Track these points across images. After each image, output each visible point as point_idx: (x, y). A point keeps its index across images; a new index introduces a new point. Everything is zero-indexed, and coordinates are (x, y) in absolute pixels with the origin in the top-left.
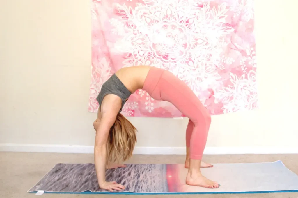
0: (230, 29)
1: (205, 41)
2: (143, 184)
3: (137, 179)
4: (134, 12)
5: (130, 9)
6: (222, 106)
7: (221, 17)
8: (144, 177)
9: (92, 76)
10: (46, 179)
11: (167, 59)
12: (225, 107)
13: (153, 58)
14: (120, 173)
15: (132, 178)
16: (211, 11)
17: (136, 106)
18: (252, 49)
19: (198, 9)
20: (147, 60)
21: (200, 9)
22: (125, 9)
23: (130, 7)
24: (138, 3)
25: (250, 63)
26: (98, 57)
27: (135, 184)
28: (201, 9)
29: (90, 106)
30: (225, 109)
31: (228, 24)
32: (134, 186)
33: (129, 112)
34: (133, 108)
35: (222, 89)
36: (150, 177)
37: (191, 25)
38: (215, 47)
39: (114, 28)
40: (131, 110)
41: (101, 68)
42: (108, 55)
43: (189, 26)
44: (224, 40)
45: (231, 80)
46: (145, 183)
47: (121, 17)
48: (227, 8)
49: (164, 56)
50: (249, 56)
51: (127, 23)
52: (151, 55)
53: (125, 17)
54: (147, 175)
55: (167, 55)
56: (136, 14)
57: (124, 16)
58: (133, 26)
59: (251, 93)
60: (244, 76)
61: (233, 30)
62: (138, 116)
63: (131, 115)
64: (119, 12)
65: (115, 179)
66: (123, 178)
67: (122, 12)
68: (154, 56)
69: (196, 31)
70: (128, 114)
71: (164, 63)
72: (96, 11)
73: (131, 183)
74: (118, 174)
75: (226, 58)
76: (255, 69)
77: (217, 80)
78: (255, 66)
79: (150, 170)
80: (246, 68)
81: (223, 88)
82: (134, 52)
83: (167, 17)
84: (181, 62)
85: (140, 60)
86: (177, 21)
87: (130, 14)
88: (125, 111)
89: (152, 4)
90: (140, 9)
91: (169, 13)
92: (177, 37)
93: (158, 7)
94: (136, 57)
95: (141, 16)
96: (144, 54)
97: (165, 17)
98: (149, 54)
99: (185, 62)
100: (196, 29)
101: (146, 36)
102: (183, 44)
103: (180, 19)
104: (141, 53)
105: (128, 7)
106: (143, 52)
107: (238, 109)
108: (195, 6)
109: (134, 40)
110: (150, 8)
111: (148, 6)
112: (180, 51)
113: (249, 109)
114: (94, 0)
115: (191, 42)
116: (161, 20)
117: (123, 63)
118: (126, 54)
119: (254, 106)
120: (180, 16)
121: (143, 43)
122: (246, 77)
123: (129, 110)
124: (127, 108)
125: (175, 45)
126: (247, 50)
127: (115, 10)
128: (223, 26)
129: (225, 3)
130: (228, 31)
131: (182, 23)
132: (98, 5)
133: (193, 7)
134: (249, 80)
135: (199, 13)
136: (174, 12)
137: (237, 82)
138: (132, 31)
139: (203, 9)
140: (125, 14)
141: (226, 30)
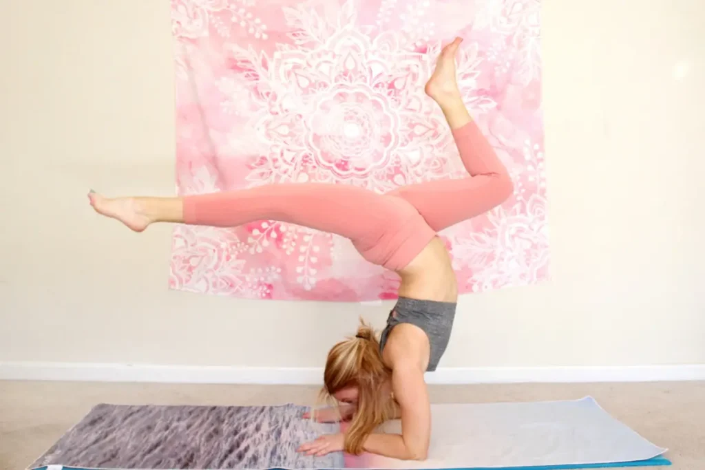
0: (488, 102)
1: (430, 129)
4: (271, 65)
6: (470, 275)
7: (466, 76)
11: (345, 169)
12: (475, 276)
13: (314, 167)
14: (237, 427)
17: (276, 277)
18: (537, 147)
19: (415, 56)
20: (301, 172)
21: (420, 58)
22: (251, 58)
23: (263, 52)
24: (280, 44)
25: (531, 179)
26: (190, 165)
28: (421, 56)
29: (174, 276)
30: (475, 281)
31: (481, 90)
33: (261, 288)
34: (270, 281)
35: (469, 238)
37: (401, 93)
39: (226, 98)
40: (266, 284)
41: (197, 189)
42: (213, 161)
43: (395, 95)
45: (490, 217)
47: (241, 76)
48: (480, 54)
49: (337, 162)
50: (531, 162)
51: (256, 89)
52: (310, 161)
53: (252, 76)
55: (345, 160)
56: (277, 68)
57: (250, 73)
58: (270, 95)
59: (535, 246)
60: (517, 207)
61: (493, 104)
62: (281, 298)
63: (264, 295)
64: (239, 64)
67: (244, 64)
68: (318, 162)
69: (410, 106)
70: (259, 294)
71: (338, 179)
72: (187, 62)
76: (543, 192)
78: (543, 185)
80: (523, 190)
81: (472, 234)
82: (273, 154)
83: (345, 74)
84: (377, 177)
85: (285, 172)
86: (367, 84)
87: (263, 69)
88: (251, 288)
89: (312, 45)
90: (285, 57)
91: (350, 66)
92: (368, 120)
93: (326, 53)
94: (277, 164)
95: (288, 74)
96: (293, 159)
97: (342, 74)
98: (306, 159)
99: (385, 176)
100: (409, 101)
101: (298, 117)
102: (383, 137)
103: (375, 80)
104: (288, 156)
105: (259, 53)
106: (292, 155)
107: (506, 283)
108: (409, 50)
109: (272, 126)
110: (308, 55)
111: (303, 50)
112: (376, 151)
113: (530, 282)
114: (181, 37)
115: (400, 130)
116: (333, 81)
117: (247, 178)
118: (253, 158)
119: (541, 274)
120: (375, 74)
121: (291, 134)
122: (523, 211)
123: (260, 284)
124: (256, 280)
125: (364, 138)
126: (526, 150)
127: (230, 59)
128: (470, 96)
129: (476, 44)
130: (482, 106)
131: (380, 88)
132: (190, 48)
133: (404, 53)
134: (531, 217)
135: (417, 66)
136: (362, 65)
137: (503, 220)
138: (267, 107)
139: (425, 57)
140: (252, 68)
141: (477, 103)
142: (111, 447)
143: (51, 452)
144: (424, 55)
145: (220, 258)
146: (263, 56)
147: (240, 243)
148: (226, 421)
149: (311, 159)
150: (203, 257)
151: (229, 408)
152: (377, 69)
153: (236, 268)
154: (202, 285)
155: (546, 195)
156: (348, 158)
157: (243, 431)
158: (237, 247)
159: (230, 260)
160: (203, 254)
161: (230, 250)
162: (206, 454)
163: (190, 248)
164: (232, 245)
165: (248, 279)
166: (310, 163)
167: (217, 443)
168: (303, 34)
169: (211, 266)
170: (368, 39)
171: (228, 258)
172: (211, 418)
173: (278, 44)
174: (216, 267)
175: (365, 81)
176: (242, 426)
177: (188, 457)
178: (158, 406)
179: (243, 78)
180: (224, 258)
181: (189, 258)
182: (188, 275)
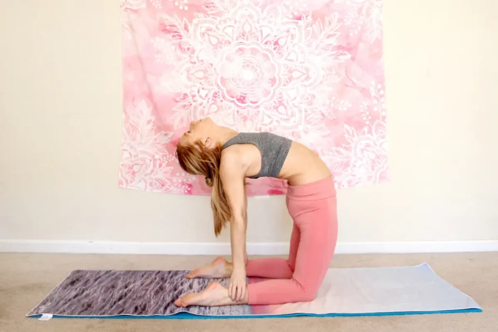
0: (345, 54)
1: (304, 74)
4: (191, 28)
7: (329, 36)
9: (124, 130)
10: (56, 296)
11: (243, 102)
13: (222, 101)
14: (176, 285)
16: (314, 26)
17: (194, 178)
18: (379, 86)
19: (293, 22)
20: (212, 104)
21: (297, 23)
22: (176, 23)
23: (185, 19)
24: (197, 14)
25: (375, 109)
26: (133, 99)
29: (122, 178)
31: (341, 46)
33: (184, 187)
34: (190, 182)
35: (332, 151)
37: (283, 48)
38: (321, 82)
39: (158, 52)
40: (187, 184)
41: (138, 117)
42: (150, 96)
43: (278, 50)
44: (334, 73)
45: (346, 136)
47: (170, 36)
48: (340, 20)
49: (238, 97)
50: (375, 97)
51: (180, 45)
53: (177, 36)
55: (244, 96)
56: (195, 31)
57: (175, 34)
58: (190, 50)
59: (378, 157)
60: (366, 129)
61: (349, 56)
62: (198, 194)
63: (186, 191)
64: (168, 28)
65: (169, 295)
67: (171, 28)
68: (224, 97)
69: (290, 58)
70: (183, 191)
71: (238, 109)
72: (131, 26)
74: (172, 286)
75: (338, 100)
76: (384, 118)
77: (324, 136)
78: (384, 114)
80: (370, 118)
81: (334, 148)
82: (192, 91)
83: (243, 35)
84: (266, 108)
85: (201, 104)
86: (259, 42)
87: (184, 31)
88: (177, 186)
89: (219, 14)
90: (201, 22)
91: (247, 29)
92: (260, 68)
93: (230, 19)
94: (195, 99)
95: (203, 34)
96: (207, 95)
97: (241, 35)
98: (215, 95)
99: (272, 107)
100: (289, 54)
101: (210, 65)
102: (270, 79)
103: (265, 38)
104: (203, 93)
105: (182, 19)
106: (205, 92)
107: (358, 183)
108: (288, 17)
109: (191, 72)
110: (217, 21)
111: (214, 18)
112: (265, 89)
113: (374, 182)
114: (126, 8)
115: (283, 75)
116: (235, 40)
117: (174, 109)
118: (178, 94)
119: (382, 177)
120: (265, 35)
121: (206, 78)
122: (370, 132)
123: (183, 184)
124: (180, 181)
125: (256, 80)
126: (372, 89)
127: (161, 24)
128: (333, 50)
129: (336, 14)
130: (341, 57)
131: (268, 44)
132: (133, 16)
133: (285, 20)
134: (375, 136)
135: (295, 29)
136: (256, 28)
137: (355, 139)
138: (188, 58)
139: (300, 22)
140: (178, 31)
141: (338, 56)
142: (86, 300)
143: (44, 303)
144: (299, 21)
145: (154, 166)
146: (185, 21)
147: (169, 155)
148: (168, 281)
149: (219, 96)
150: (142, 165)
151: (170, 272)
152: (266, 32)
153: (166, 173)
154: (142, 185)
155: (386, 120)
156: (246, 94)
157: (180, 288)
158: (166, 157)
159: (162, 167)
160: (142, 163)
161: (162, 159)
162: (155, 304)
163: (133, 159)
164: (163, 156)
165: (175, 180)
166: (219, 98)
167: (162, 297)
168: (214, 6)
169: (149, 171)
170: (259, 10)
171: (160, 166)
172: (157, 279)
173: (196, 14)
174: (152, 171)
175: (258, 40)
176: (179, 284)
177: (142, 306)
178: (119, 271)
179: (171, 38)
180: (158, 166)
181: (133, 166)
182: (132, 178)
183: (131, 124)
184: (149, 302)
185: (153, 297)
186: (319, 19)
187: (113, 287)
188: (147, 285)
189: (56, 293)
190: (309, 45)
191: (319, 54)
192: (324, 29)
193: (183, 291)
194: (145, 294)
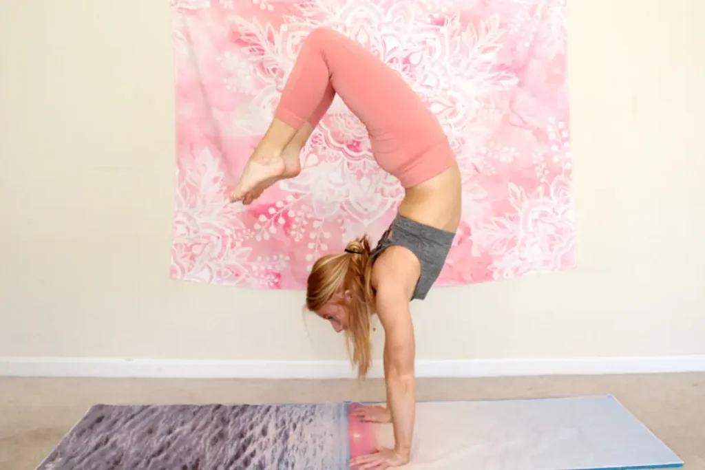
0: (510, 78)
1: (448, 107)
2: (297, 456)
3: (283, 442)
4: (278, 38)
5: (269, 28)
6: (490, 263)
7: (486, 50)
8: (298, 439)
9: (178, 191)
11: (357, 151)
12: (496, 263)
13: (325, 148)
14: (243, 429)
15: (271, 441)
16: (464, 34)
17: (284, 265)
18: (561, 125)
19: (432, 29)
20: (311, 152)
21: (437, 30)
22: (253, 30)
23: (268, 24)
24: (287, 16)
25: (555, 159)
26: (192, 146)
27: (277, 455)
28: (439, 29)
29: (175, 265)
30: (496, 268)
31: (503, 65)
32: (276, 461)
33: (268, 277)
34: (278, 269)
35: (489, 222)
36: (312, 436)
37: (417, 69)
38: (474, 120)
39: (229, 75)
40: (273, 273)
41: (199, 172)
42: (216, 142)
43: (410, 71)
44: (493, 105)
45: (512, 200)
46: (300, 454)
47: (246, 50)
48: (502, 26)
49: (350, 143)
50: (555, 142)
51: (261, 65)
52: (319, 142)
53: (257, 51)
54: (305, 431)
55: (357, 140)
56: (284, 41)
57: (254, 47)
58: (277, 71)
59: (559, 231)
60: (540, 189)
61: (515, 80)
62: (290, 287)
63: (272, 284)
64: (243, 38)
65: (232, 445)
66: (249, 441)
67: (248, 38)
68: (328, 142)
69: (427, 83)
70: (266, 284)
71: (349, 161)
72: (188, 36)
73: (268, 454)
74: (237, 430)
75: (498, 147)
76: (568, 172)
77: (479, 201)
78: (568, 166)
79: (311, 421)
80: (547, 172)
81: (493, 219)
87: (268, 43)
88: (258, 277)
89: (320, 17)
90: (293, 30)
91: (363, 40)
93: (336, 25)
95: (296, 48)
98: (314, 140)
100: (426, 77)
103: (389, 54)
105: (264, 25)
107: (528, 270)
108: (425, 22)
111: (312, 23)
113: (553, 269)
114: (181, 8)
119: (566, 262)
120: (389, 48)
122: (547, 194)
123: (267, 273)
124: (263, 268)
126: (550, 129)
127: (233, 32)
128: (491, 71)
129: (497, 16)
130: (503, 82)
131: (395, 63)
132: (191, 21)
133: (420, 25)
134: (555, 200)
135: (434, 39)
136: (375, 38)
137: (526, 204)
138: (274, 84)
139: (443, 29)
140: (257, 42)
141: (498, 80)
142: (113, 453)
144: (441, 28)
145: (224, 246)
147: (246, 229)
148: (231, 423)
149: (321, 141)
150: (206, 244)
152: (391, 43)
153: (240, 256)
154: (205, 275)
155: (571, 176)
156: (360, 138)
158: (242, 233)
159: (235, 248)
160: (205, 241)
161: (235, 236)
163: (192, 235)
164: (237, 231)
165: (254, 267)
166: (320, 144)
167: (222, 448)
168: (312, 5)
169: (215, 254)
170: (381, 10)
171: (233, 245)
172: (215, 419)
173: (285, 16)
174: (220, 255)
176: (248, 427)
179: (248, 53)
180: (229, 245)
181: (192, 246)
182: (191, 264)
183: (188, 184)
184: (203, 456)
185: (209, 449)
186: (471, 24)
187: (151, 432)
188: (200, 430)
189: (68, 442)
190: (456, 64)
191: (471, 78)
192: (478, 39)
193: (253, 439)
194: (197, 443)
